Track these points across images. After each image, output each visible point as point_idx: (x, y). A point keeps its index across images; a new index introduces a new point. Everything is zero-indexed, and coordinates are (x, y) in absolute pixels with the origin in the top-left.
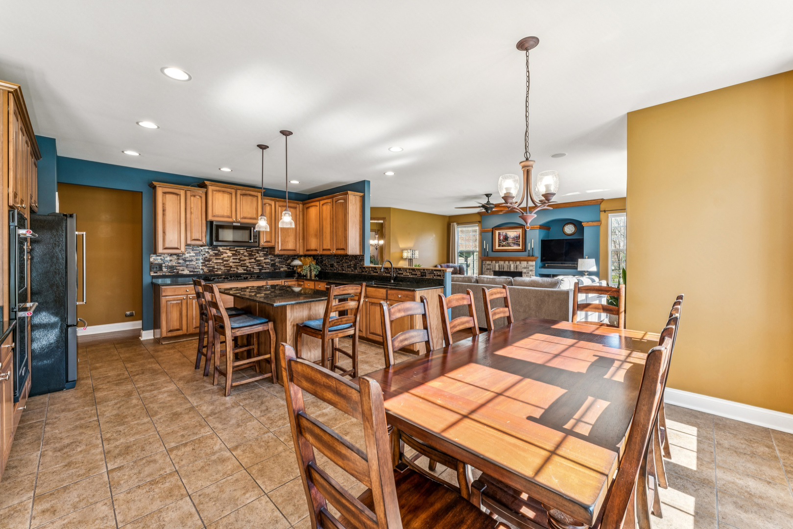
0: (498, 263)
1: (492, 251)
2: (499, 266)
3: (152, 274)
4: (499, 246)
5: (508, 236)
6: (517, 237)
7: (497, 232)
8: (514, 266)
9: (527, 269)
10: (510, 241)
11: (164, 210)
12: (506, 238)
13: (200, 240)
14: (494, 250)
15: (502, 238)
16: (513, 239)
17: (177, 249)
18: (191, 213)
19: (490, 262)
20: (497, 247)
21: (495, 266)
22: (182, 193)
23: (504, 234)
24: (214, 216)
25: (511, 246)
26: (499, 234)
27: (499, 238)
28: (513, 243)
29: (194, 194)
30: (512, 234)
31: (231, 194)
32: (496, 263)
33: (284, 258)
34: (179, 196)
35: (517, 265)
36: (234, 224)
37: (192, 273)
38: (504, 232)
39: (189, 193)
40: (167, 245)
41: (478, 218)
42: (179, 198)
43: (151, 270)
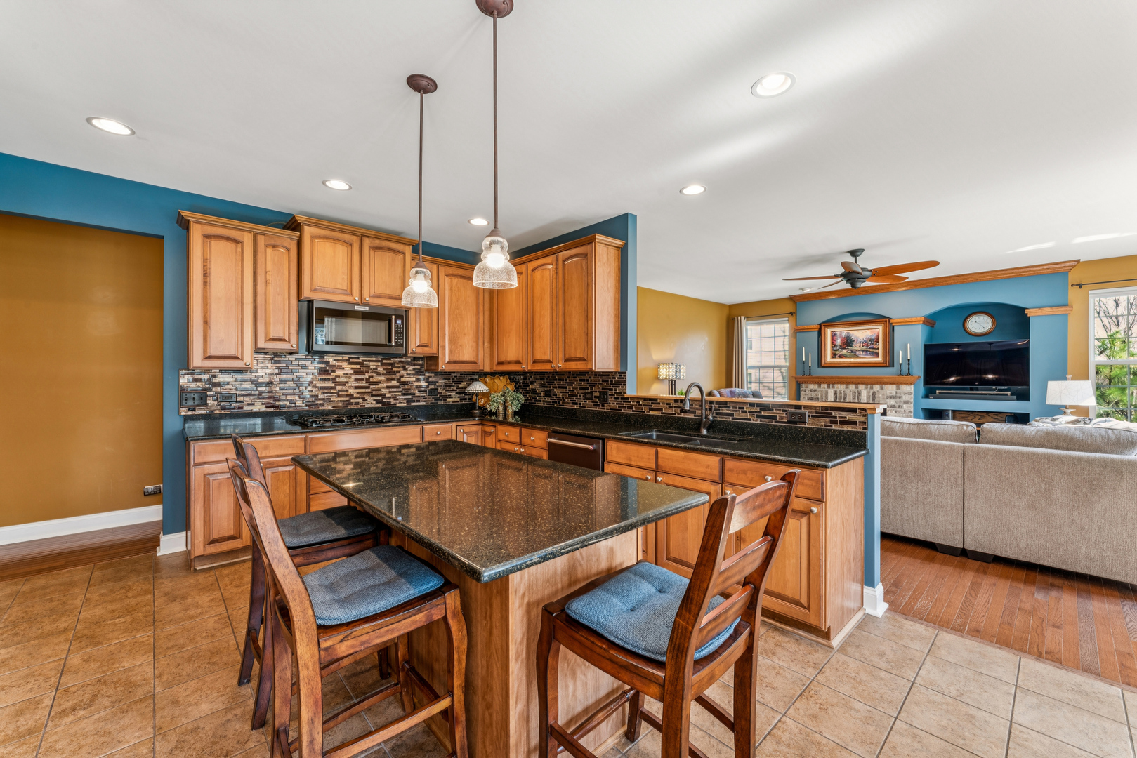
0: (833, 387)
1: (820, 365)
2: (835, 393)
3: (184, 411)
4: (834, 356)
5: (853, 338)
6: (871, 340)
7: (829, 332)
8: (868, 392)
9: (898, 400)
10: (857, 346)
11: (205, 275)
12: (848, 342)
13: (285, 340)
14: (823, 364)
15: (838, 342)
16: (864, 343)
17: (236, 358)
18: (266, 282)
19: (816, 387)
20: (829, 359)
21: (827, 393)
22: (247, 239)
23: (844, 334)
24: (315, 290)
25: (858, 357)
26: (833, 335)
27: (833, 343)
28: (863, 351)
29: (272, 242)
30: (860, 334)
31: (351, 245)
32: (828, 387)
33: (453, 379)
34: (240, 245)
35: (874, 392)
36: (357, 308)
37: (272, 410)
38: (842, 332)
39: (261, 240)
40: (212, 352)
41: (789, 307)
42: (239, 249)
43: (181, 405)
